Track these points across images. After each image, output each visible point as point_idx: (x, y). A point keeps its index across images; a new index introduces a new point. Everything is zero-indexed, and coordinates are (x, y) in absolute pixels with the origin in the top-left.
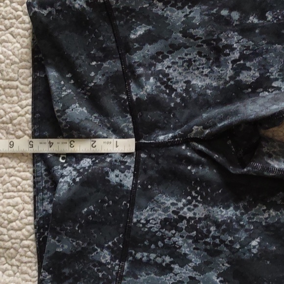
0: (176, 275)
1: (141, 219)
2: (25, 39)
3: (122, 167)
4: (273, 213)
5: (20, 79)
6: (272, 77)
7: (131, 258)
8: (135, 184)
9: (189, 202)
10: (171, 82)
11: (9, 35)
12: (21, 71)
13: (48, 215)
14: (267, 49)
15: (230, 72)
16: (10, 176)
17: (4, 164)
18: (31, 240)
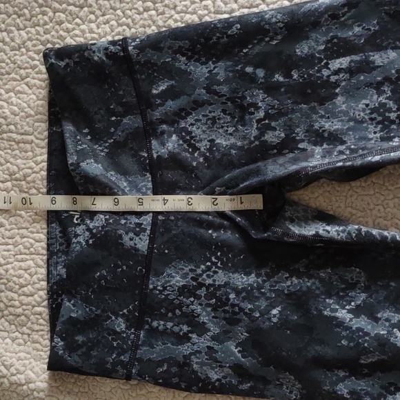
0: (194, 344)
1: (158, 286)
2: (41, 90)
3: (138, 229)
4: (295, 280)
5: (36, 133)
6: (298, 138)
7: (147, 327)
8: (150, 249)
9: (209, 269)
10: (194, 140)
11: (24, 86)
12: (36, 124)
13: (62, 280)
14: (293, 109)
15: (255, 132)
16: (23, 237)
17: (16, 225)
18: (43, 307)
